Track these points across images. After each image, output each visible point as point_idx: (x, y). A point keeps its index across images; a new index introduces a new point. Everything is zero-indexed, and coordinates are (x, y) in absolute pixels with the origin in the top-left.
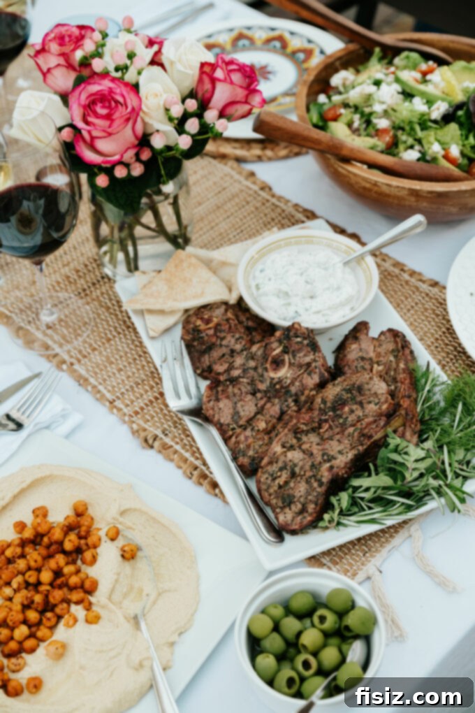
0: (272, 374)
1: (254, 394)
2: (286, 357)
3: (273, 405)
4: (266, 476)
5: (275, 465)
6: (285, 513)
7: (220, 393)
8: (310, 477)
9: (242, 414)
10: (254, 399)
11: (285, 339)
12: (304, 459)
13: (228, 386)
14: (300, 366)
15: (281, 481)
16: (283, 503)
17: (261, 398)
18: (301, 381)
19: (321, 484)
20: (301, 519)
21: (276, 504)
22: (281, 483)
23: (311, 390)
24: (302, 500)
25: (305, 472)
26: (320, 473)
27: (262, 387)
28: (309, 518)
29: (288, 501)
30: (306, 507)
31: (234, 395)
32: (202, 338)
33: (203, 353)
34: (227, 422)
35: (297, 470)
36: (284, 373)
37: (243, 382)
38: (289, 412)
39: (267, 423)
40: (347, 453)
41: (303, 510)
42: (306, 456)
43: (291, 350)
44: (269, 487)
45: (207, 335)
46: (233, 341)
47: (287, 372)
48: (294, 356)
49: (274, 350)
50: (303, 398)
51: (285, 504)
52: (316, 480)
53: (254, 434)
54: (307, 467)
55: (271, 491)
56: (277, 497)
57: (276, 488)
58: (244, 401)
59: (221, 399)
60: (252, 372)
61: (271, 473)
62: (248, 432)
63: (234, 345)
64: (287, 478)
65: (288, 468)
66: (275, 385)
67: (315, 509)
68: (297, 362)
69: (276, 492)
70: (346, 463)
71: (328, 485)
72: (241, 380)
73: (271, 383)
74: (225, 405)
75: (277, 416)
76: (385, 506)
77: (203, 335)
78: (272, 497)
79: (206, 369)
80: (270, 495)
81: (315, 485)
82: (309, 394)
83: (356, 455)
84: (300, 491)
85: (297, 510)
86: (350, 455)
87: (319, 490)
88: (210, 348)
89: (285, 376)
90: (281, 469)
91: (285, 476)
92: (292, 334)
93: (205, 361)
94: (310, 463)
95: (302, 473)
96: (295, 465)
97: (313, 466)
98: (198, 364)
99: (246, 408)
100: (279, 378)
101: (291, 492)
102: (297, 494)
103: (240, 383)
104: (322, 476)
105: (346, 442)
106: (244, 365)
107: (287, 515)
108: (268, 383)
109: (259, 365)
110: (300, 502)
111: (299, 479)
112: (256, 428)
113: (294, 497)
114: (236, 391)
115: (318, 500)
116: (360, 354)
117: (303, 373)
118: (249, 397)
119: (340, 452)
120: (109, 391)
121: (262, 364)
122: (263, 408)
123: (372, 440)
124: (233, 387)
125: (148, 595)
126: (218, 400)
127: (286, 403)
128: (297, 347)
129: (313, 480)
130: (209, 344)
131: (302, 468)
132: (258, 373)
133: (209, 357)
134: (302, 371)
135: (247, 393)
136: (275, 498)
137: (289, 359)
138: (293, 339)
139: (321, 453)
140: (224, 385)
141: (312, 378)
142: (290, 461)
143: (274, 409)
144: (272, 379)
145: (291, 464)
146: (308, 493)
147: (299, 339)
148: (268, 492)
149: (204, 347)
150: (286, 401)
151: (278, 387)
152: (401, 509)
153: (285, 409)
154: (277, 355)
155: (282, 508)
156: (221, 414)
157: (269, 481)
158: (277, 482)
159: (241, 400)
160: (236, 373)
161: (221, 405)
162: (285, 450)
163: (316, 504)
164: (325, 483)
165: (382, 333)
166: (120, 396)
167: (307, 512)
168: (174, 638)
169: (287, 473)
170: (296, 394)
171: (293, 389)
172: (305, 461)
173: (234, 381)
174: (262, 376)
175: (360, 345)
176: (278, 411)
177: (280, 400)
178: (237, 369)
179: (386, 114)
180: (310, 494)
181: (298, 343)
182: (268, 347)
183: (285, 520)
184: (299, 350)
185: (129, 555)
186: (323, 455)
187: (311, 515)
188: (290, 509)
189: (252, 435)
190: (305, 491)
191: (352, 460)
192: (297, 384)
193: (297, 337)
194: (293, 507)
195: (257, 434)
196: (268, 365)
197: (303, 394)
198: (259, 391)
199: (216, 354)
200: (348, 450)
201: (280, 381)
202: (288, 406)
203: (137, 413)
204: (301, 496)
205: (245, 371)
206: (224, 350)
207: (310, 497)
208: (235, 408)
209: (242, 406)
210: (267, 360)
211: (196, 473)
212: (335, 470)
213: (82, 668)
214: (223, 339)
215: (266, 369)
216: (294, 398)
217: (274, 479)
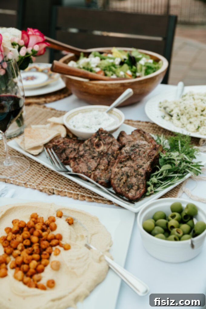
0: (98, 150)
1: (93, 158)
2: (101, 142)
3: (103, 160)
4: (116, 180)
5: (118, 175)
6: (131, 192)
7: (78, 162)
8: (136, 175)
9: (91, 167)
10: (94, 160)
11: (97, 136)
12: (130, 169)
13: (80, 159)
14: (108, 144)
15: (124, 180)
16: (128, 188)
17: (97, 159)
18: (111, 149)
19: (142, 176)
20: (140, 192)
21: (125, 190)
22: (124, 181)
23: (117, 151)
24: (136, 184)
25: (132, 174)
26: (140, 172)
27: (96, 155)
28: (143, 190)
29: (131, 187)
30: (139, 187)
31: (85, 160)
32: (59, 148)
33: (62, 153)
34: (86, 171)
35: (129, 174)
36: (102, 148)
37: (86, 155)
38: (111, 161)
39: (104, 166)
40: (147, 163)
41: (139, 188)
42: (130, 168)
43: (102, 139)
44: (119, 185)
45: (60, 146)
46: (73, 146)
47: (104, 147)
48: (104, 141)
49: (95, 140)
50: (115, 155)
51: (130, 188)
52: (139, 175)
53: (101, 171)
54: (133, 172)
55: (121, 186)
56: (124, 187)
57: (122, 184)
58: (90, 162)
59: (80, 163)
60: (89, 151)
61: (118, 178)
62: (98, 171)
63: (74, 147)
64: (126, 178)
65: (125, 174)
66: (101, 153)
67: (143, 186)
68: (106, 143)
69: (123, 186)
70: (148, 166)
71: (145, 175)
72: (85, 155)
73: (99, 153)
74: (82, 165)
75: (107, 163)
76: (171, 179)
77: (59, 146)
78: (122, 189)
79: (65, 159)
80: (121, 188)
81: (140, 177)
82: (117, 153)
83: (151, 163)
84: (134, 181)
85: (136, 189)
86: (149, 163)
87: (142, 178)
88: (64, 150)
89: (103, 149)
90: (122, 175)
91: (124, 178)
92: (100, 133)
93: (63, 156)
94: (133, 170)
95: (132, 175)
96: (127, 172)
97: (135, 171)
98: (61, 158)
99: (92, 164)
100: (101, 150)
101: (130, 182)
102: (133, 182)
103: (85, 156)
104: (141, 173)
105: (144, 159)
106: (84, 149)
107: (132, 192)
108: (97, 153)
109: (91, 148)
110: (136, 185)
111: (131, 177)
112: (101, 169)
113: (133, 184)
114: (85, 159)
115: (143, 182)
116: (128, 140)
117: (111, 146)
118: (92, 160)
119: (144, 163)
120: (22, 181)
121: (92, 147)
122: (99, 162)
123: (154, 156)
124: (83, 158)
125: (86, 236)
126: (78, 164)
127: (109, 158)
128: (104, 137)
129: (137, 176)
130: (63, 149)
131: (130, 173)
132: (91, 151)
133: (65, 154)
134: (110, 145)
135: (90, 158)
136: (123, 188)
137: (103, 142)
138: (101, 135)
139: (136, 165)
140: (79, 159)
141: (115, 147)
142: (124, 171)
143: (105, 161)
144: (98, 152)
145: (125, 172)
146: (138, 181)
147: (104, 134)
148: (119, 187)
149: (61, 151)
150: (109, 157)
151: (102, 153)
152: (178, 178)
153: (109, 160)
154: (97, 142)
155: (129, 191)
156: (82, 169)
157: (118, 182)
158: (122, 181)
159: (89, 162)
160: (82, 153)
161: (80, 166)
162: (119, 169)
163: (143, 184)
164: (144, 175)
165: (132, 132)
166: (28, 181)
167: (140, 188)
168: (108, 248)
169: (125, 177)
170: (112, 154)
171: (110, 152)
172: (131, 170)
173: (82, 156)
174: (94, 151)
175: (125, 138)
176: (107, 161)
177: (106, 157)
178: (82, 151)
179: (97, 66)
180: (139, 181)
181: (104, 136)
182: (92, 140)
183: (132, 195)
184: (106, 138)
185: (71, 222)
186: (137, 166)
187: (143, 189)
188: (133, 189)
189: (100, 172)
190: (136, 181)
191: (150, 165)
192: (110, 150)
193: (103, 133)
194: (134, 188)
195: (102, 171)
196: (95, 147)
197: (114, 153)
198: (95, 157)
199: (68, 151)
200: (146, 162)
201: (102, 151)
202: (110, 159)
203: (40, 184)
204: (135, 183)
205: (85, 151)
206: (71, 149)
207: (139, 182)
208: (87, 165)
209: (90, 164)
210: (93, 145)
211: (79, 196)
212: (145, 169)
213: (73, 268)
214: (68, 146)
215: (94, 148)
216: (111, 155)
217: (120, 181)
